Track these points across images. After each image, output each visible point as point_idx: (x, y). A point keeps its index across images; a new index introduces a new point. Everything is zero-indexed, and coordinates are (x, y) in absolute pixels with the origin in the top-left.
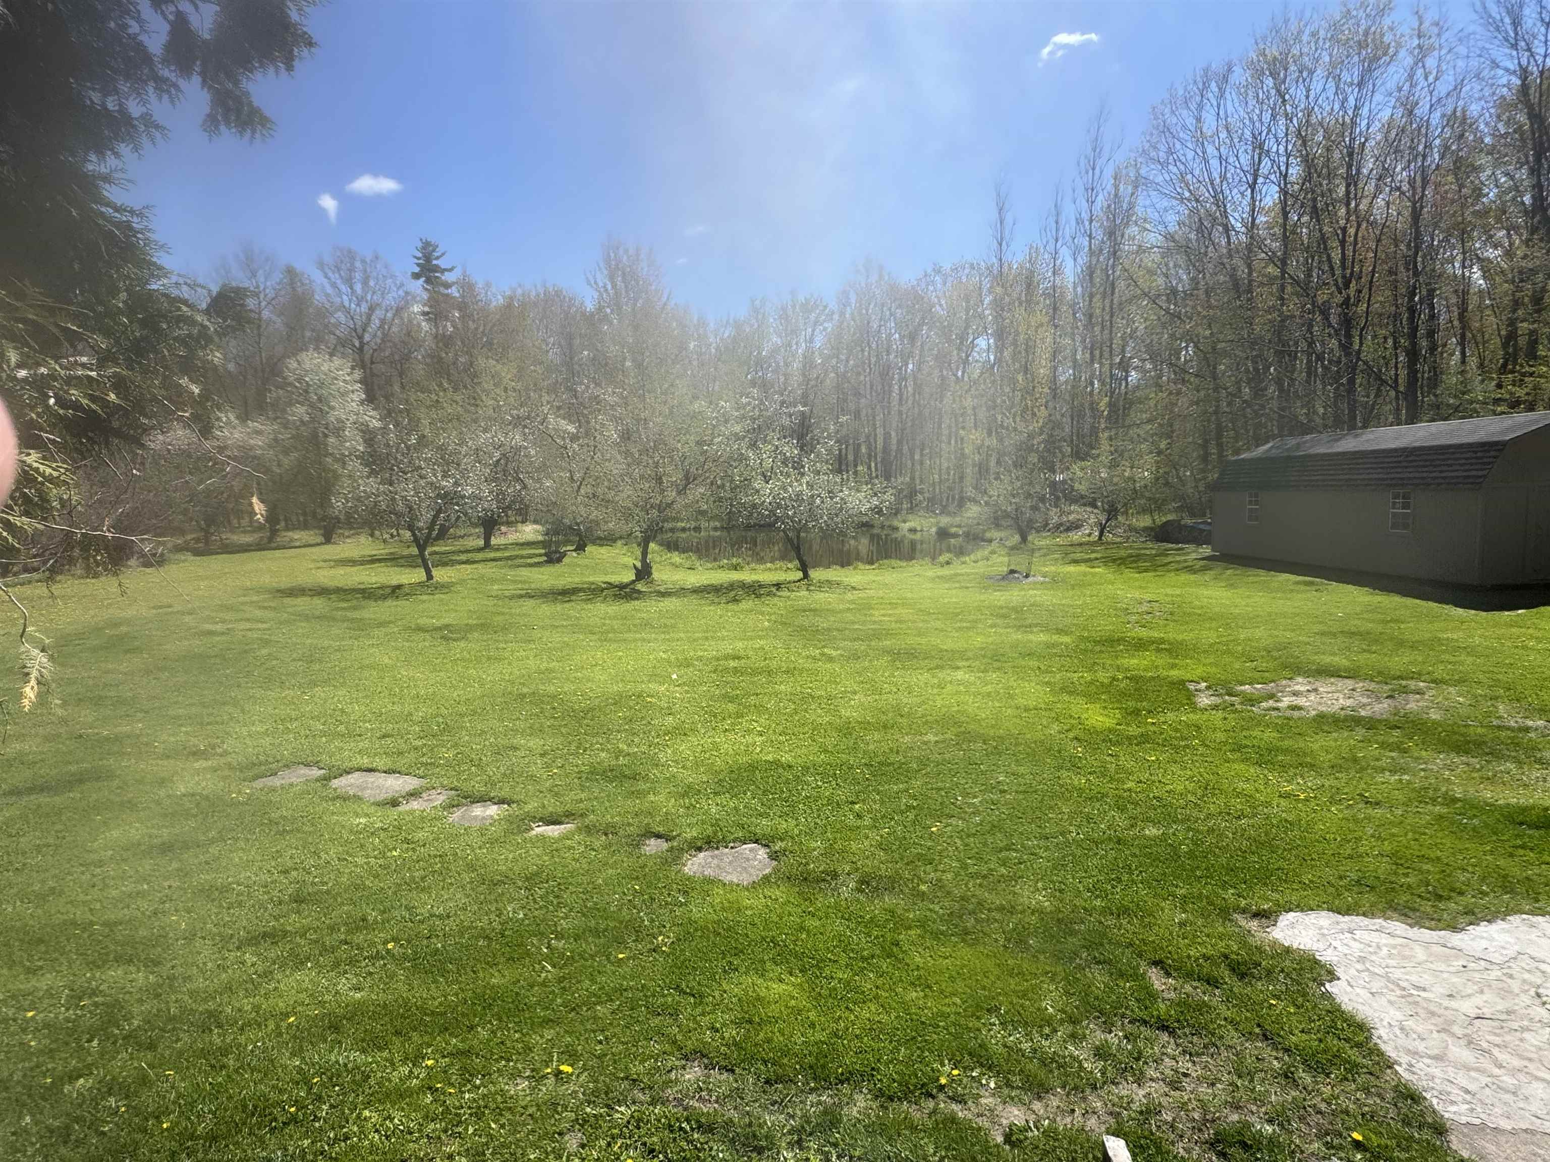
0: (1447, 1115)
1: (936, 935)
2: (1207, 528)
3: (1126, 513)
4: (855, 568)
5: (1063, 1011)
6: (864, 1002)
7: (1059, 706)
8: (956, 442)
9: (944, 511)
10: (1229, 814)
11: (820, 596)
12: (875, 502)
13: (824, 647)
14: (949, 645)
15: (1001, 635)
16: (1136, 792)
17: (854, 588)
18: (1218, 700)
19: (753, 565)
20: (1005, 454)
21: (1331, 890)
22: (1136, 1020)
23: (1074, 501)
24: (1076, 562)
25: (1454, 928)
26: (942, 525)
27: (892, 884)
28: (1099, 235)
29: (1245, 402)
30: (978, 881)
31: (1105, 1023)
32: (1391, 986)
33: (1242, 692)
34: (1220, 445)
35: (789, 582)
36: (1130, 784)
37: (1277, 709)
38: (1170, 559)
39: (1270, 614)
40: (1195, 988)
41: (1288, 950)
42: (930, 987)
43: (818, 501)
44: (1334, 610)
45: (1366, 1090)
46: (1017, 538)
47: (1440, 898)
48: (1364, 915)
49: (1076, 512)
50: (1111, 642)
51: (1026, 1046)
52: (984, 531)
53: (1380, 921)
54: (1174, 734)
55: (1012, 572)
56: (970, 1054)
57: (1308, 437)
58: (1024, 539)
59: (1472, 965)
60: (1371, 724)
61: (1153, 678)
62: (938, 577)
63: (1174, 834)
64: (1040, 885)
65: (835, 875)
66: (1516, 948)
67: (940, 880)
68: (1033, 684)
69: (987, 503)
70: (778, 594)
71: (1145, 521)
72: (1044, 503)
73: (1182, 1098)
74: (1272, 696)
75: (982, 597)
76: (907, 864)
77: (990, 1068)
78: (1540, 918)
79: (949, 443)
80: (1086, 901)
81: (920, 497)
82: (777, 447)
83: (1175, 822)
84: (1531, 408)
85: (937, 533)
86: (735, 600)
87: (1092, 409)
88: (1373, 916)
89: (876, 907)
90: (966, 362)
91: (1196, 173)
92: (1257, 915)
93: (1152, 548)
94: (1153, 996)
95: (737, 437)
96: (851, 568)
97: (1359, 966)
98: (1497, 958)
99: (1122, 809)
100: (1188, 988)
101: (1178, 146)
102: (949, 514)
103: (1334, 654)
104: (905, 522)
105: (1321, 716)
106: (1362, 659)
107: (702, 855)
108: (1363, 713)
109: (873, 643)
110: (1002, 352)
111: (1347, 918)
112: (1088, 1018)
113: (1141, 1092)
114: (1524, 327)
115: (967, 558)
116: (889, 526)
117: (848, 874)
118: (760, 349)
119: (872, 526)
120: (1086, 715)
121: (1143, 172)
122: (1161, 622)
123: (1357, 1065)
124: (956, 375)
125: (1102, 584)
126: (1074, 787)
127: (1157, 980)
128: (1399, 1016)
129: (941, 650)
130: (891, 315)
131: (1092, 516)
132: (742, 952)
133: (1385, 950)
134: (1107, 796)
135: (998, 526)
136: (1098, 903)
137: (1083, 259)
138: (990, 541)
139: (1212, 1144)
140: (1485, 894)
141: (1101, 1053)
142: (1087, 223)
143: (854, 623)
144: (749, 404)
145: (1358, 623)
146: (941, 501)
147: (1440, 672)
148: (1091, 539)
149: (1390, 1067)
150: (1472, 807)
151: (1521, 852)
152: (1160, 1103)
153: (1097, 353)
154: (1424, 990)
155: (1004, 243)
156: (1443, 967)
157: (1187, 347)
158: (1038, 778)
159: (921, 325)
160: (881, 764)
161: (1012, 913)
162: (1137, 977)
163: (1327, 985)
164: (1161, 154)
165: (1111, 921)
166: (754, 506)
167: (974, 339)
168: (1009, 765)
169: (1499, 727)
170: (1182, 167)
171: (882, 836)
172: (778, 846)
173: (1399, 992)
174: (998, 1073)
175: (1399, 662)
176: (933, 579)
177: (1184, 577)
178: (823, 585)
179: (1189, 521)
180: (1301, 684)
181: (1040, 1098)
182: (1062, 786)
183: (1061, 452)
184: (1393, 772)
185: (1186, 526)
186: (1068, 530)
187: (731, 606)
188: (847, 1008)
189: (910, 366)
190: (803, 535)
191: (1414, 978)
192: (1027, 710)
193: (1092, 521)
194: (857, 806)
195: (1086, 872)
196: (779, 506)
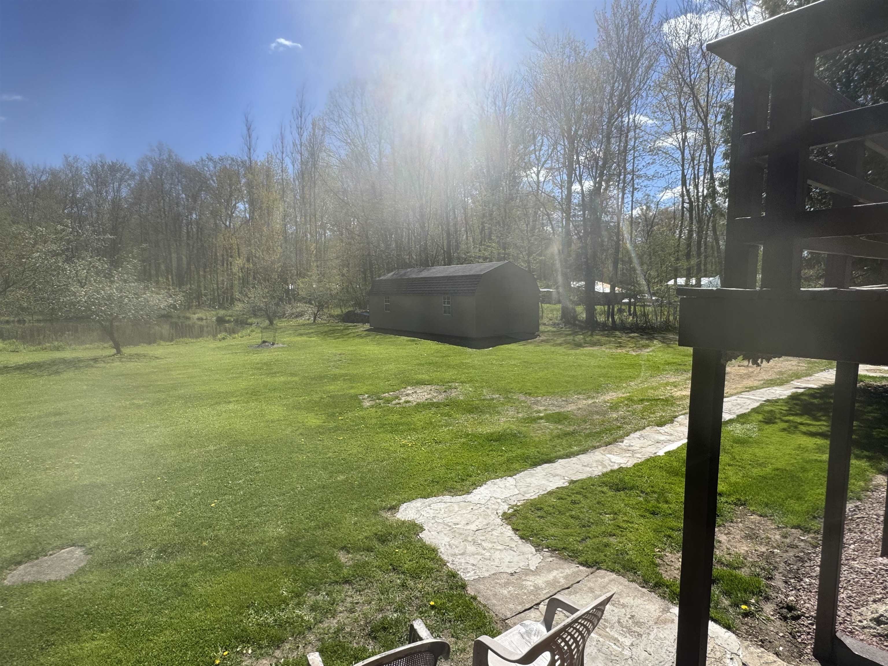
0: (466, 579)
1: (213, 571)
2: (368, 314)
3: (328, 307)
4: (159, 345)
5: (293, 592)
6: (161, 631)
7: (291, 417)
8: (227, 264)
9: (222, 306)
10: (378, 460)
11: (131, 366)
12: (171, 301)
13: (133, 399)
14: (224, 389)
15: (257, 380)
16: (333, 458)
17: (157, 358)
18: (373, 403)
19: (73, 346)
20: (257, 273)
21: (422, 487)
22: (332, 583)
23: (300, 301)
24: (301, 335)
25: (469, 493)
26: (219, 315)
27: (183, 547)
28: (306, 154)
29: (381, 251)
30: (241, 530)
31: (315, 590)
32: (445, 527)
33: (384, 397)
34: (371, 272)
35: (105, 357)
36: (330, 454)
37: (399, 404)
38: (350, 331)
39: (396, 357)
40: (362, 555)
41: (403, 522)
42: (209, 606)
43: (126, 300)
44: (423, 353)
45: (436, 580)
46: (267, 322)
47: (463, 480)
48: (435, 496)
49: (301, 307)
50: (320, 378)
51: (271, 620)
52: (247, 319)
53: (441, 497)
54: (352, 423)
55: (264, 342)
56: (236, 638)
57: (409, 270)
58: (271, 323)
59: (475, 508)
60: (437, 405)
61: (342, 395)
62: (218, 348)
63: (352, 477)
64: (279, 522)
65: (140, 552)
66: (490, 495)
67: (216, 536)
68: (276, 407)
69: (248, 303)
70: (96, 365)
71: (337, 312)
72: (282, 302)
73: (355, 616)
74: (397, 398)
75: (246, 358)
76: (194, 531)
77: (248, 642)
78: (497, 480)
79: (223, 265)
80: (305, 524)
81: (204, 298)
82: (91, 263)
83: (352, 470)
84: (491, 261)
85: (217, 320)
86: (57, 373)
87: (307, 249)
88: (439, 496)
89: (172, 565)
90: (231, 216)
91: (353, 131)
92: (390, 509)
93: (341, 326)
94: (340, 566)
95: (55, 254)
96: (155, 345)
97: (433, 521)
98: (483, 502)
99: (325, 469)
100: (358, 557)
101: (344, 115)
102: (224, 309)
103: (423, 374)
104: (194, 314)
105: (418, 404)
106: (434, 375)
107: (22, 567)
108: (435, 400)
109: (171, 393)
110: (253, 213)
111: (428, 499)
112: (306, 591)
113: (336, 621)
114: (487, 226)
115: (236, 335)
116: (184, 317)
117: (150, 549)
118: (74, 192)
119: (171, 317)
120: (306, 420)
121: (327, 124)
122: (346, 365)
123: (432, 569)
124: (225, 225)
125: (315, 347)
126: (300, 462)
127: (343, 557)
128: (448, 539)
129: (220, 393)
130: (179, 181)
131: (310, 309)
132: (59, 629)
133: (443, 511)
134: (318, 463)
135: (255, 316)
136: (313, 524)
137: (298, 165)
138: (251, 324)
139: (370, 635)
140: (479, 474)
141: (313, 608)
142: (299, 147)
143: (157, 381)
144: (63, 230)
145: (433, 358)
146: (219, 301)
147: (463, 378)
148: (309, 322)
149: (445, 565)
150: (475, 436)
151: (491, 453)
152: (344, 623)
153: (308, 219)
154: (458, 524)
155: (252, 149)
156: (465, 512)
157: (354, 220)
158: (279, 461)
159: (200, 190)
160: (176, 470)
161: (262, 543)
162: (333, 559)
163: (420, 535)
164: (336, 117)
165: (319, 533)
166: (73, 304)
167: (236, 203)
168: (262, 456)
169: (484, 400)
170: (346, 126)
171: (176, 518)
172: (93, 543)
173: (448, 528)
174: (254, 642)
175: (449, 374)
176: (214, 349)
177: (357, 340)
178: (131, 357)
179: (358, 311)
180: (410, 390)
181: (279, 647)
182: (292, 462)
183: (291, 273)
184: (446, 426)
185: (357, 314)
186: (297, 317)
187: (53, 377)
188: (148, 640)
189: (194, 216)
190: (116, 324)
191: (454, 520)
192: (272, 422)
193: (310, 311)
194: (158, 502)
195: (306, 508)
196: (94, 304)
